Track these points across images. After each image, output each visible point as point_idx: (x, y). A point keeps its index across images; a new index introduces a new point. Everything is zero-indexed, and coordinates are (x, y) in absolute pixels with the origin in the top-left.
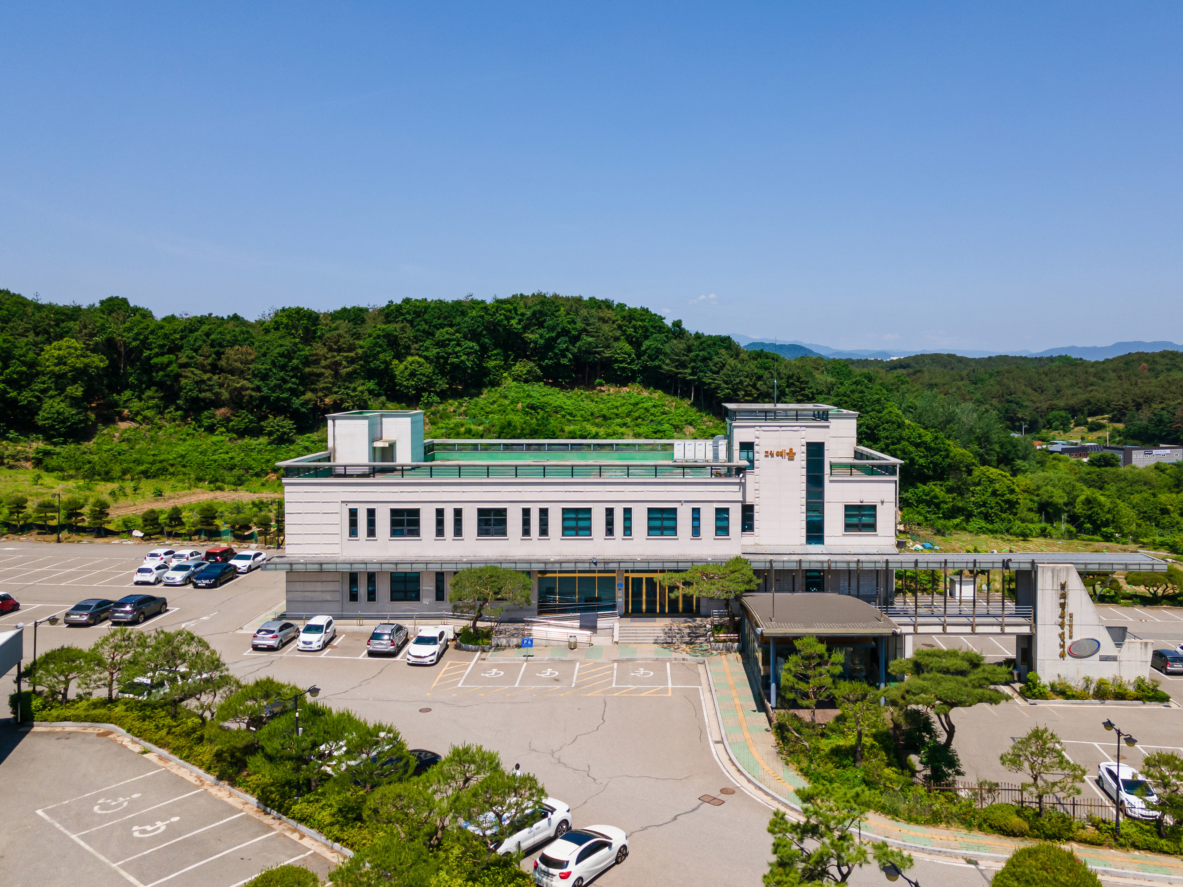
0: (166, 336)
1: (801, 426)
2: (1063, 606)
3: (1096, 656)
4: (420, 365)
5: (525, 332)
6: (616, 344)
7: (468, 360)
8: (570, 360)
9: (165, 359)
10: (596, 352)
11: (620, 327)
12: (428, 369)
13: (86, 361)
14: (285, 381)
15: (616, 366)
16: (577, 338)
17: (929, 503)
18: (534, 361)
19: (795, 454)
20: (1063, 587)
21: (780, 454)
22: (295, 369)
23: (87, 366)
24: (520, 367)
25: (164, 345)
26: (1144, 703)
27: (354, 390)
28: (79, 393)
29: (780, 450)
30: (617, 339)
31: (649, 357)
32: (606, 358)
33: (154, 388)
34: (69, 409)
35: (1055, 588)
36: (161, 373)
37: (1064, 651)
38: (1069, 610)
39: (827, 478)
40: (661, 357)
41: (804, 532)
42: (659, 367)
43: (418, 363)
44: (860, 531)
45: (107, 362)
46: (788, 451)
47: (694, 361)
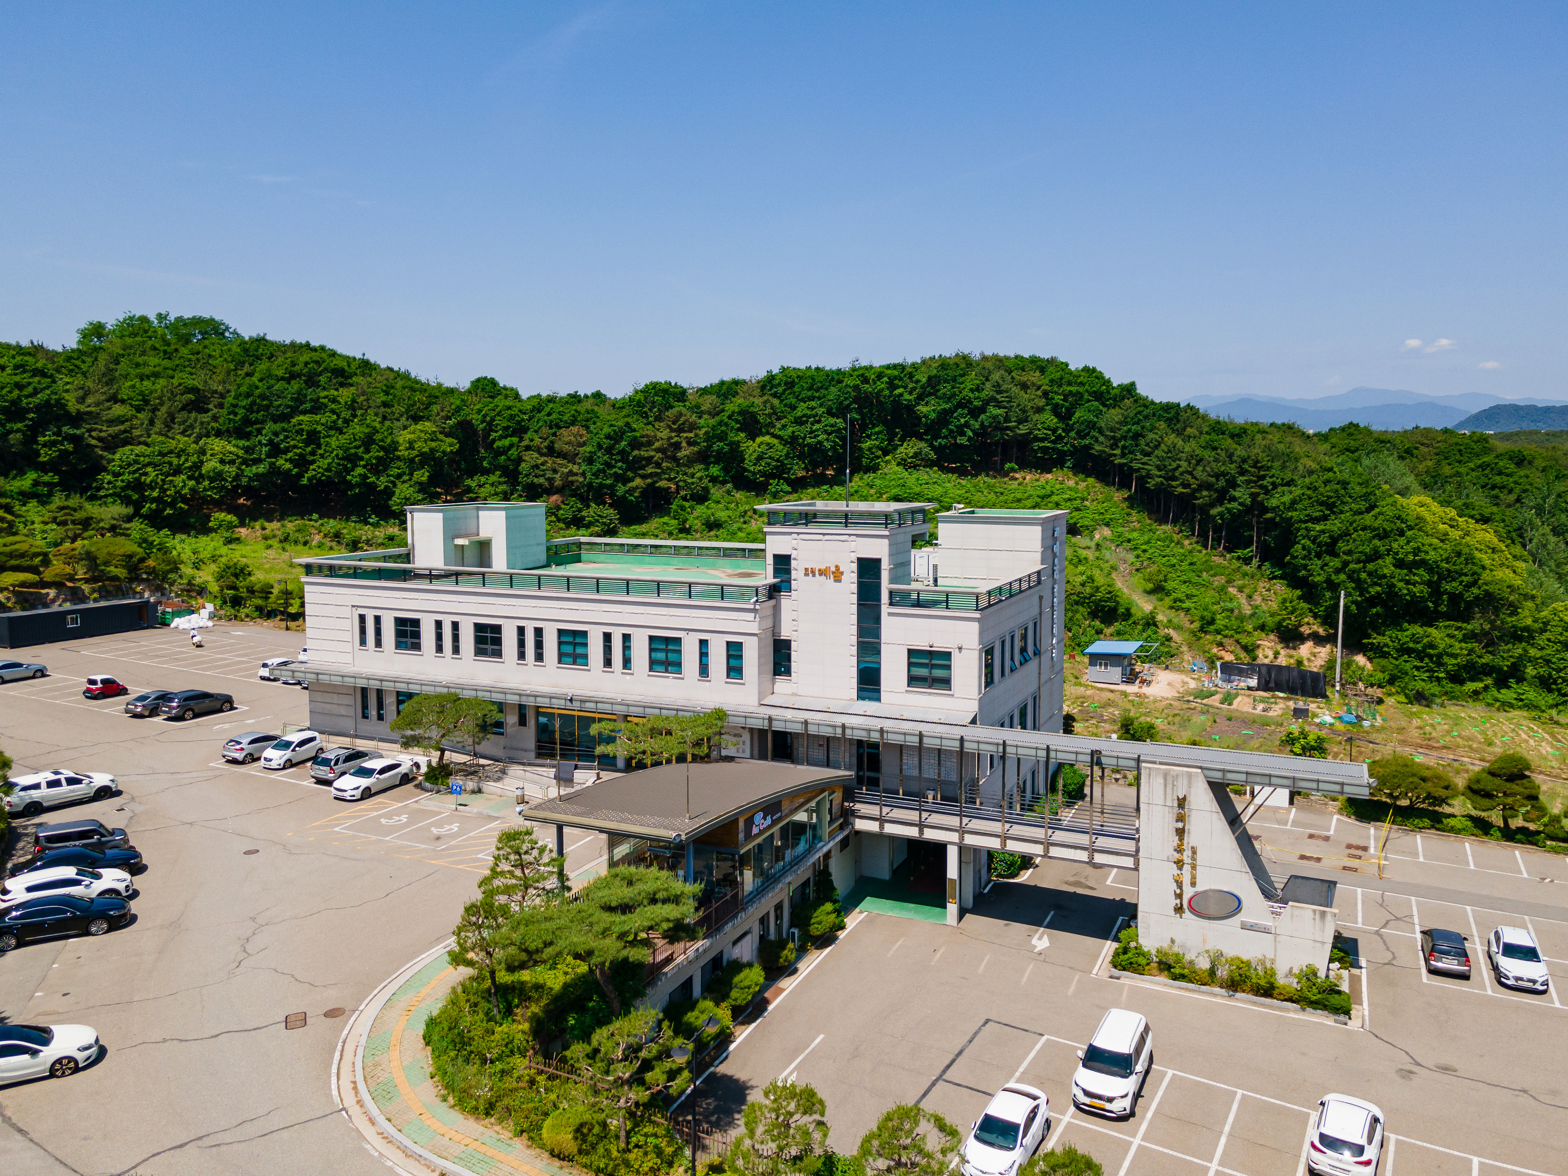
0: (512, 417)
1: (850, 535)
2: (1181, 833)
3: (1236, 920)
4: (770, 446)
5: (918, 404)
6: (1036, 417)
7: (827, 440)
8: (969, 439)
9: (506, 442)
10: (1008, 428)
11: (1045, 394)
12: (781, 450)
13: (434, 444)
14: (609, 465)
15: (1036, 445)
16: (983, 410)
17: (1421, 655)
18: (926, 441)
19: (842, 573)
20: (1182, 803)
21: (822, 573)
22: (622, 452)
23: (432, 450)
24: (908, 449)
25: (508, 427)
26: (1303, 1010)
27: (693, 476)
28: (424, 479)
29: (823, 567)
30: (1039, 410)
31: (1078, 433)
32: (1021, 435)
33: (498, 473)
34: (416, 495)
35: (1169, 803)
36: (503, 457)
37: (1181, 904)
38: (1191, 840)
39: (885, 609)
40: (1093, 433)
41: (854, 682)
42: (1089, 447)
43: (768, 444)
44: (930, 687)
45: (457, 446)
46: (833, 569)
47: (1124, 438)
